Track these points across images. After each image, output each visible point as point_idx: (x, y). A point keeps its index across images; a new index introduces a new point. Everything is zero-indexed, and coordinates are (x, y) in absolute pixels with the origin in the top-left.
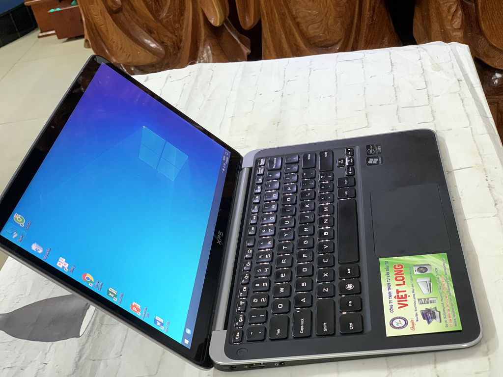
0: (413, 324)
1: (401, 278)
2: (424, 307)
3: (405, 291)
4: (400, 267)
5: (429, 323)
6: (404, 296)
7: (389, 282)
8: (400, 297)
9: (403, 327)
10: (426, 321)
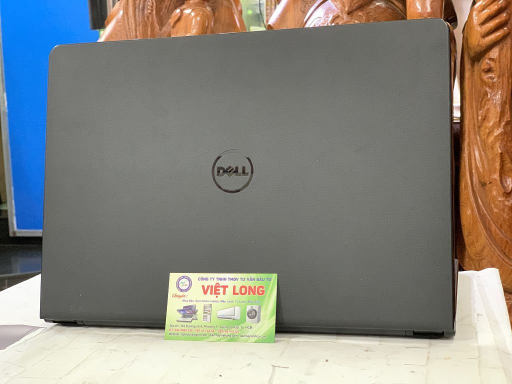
0: (180, 297)
1: (243, 291)
2: (200, 308)
3: (224, 293)
4: (260, 292)
5: (179, 311)
6: (217, 292)
7: (240, 279)
8: (217, 288)
9: (178, 287)
10: (182, 308)
